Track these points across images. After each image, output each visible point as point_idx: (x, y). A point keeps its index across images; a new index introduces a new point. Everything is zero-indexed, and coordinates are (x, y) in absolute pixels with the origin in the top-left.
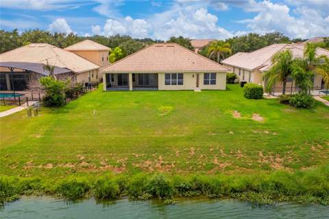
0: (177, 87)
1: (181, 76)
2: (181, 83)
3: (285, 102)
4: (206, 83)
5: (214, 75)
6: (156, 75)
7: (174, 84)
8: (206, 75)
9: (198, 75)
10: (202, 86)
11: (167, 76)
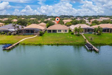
0: (60, 32)
1: (61, 30)
2: (61, 32)
3: (76, 35)
4: (65, 32)
5: (66, 30)
6: (56, 30)
7: (59, 32)
8: (65, 30)
9: (64, 30)
10: (64, 32)
11: (58, 30)
